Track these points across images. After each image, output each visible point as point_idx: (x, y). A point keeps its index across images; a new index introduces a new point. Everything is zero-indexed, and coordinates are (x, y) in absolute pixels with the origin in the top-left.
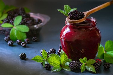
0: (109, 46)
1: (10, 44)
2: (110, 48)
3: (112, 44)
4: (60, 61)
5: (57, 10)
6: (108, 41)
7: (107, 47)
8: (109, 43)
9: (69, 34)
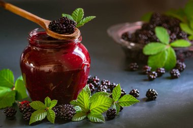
1: (175, 75)
4: (90, 104)
5: (95, 17)
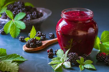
0: (105, 36)
2: (106, 38)
3: (108, 35)
6: (105, 31)
7: (104, 37)
8: (105, 34)
9: (65, 27)
